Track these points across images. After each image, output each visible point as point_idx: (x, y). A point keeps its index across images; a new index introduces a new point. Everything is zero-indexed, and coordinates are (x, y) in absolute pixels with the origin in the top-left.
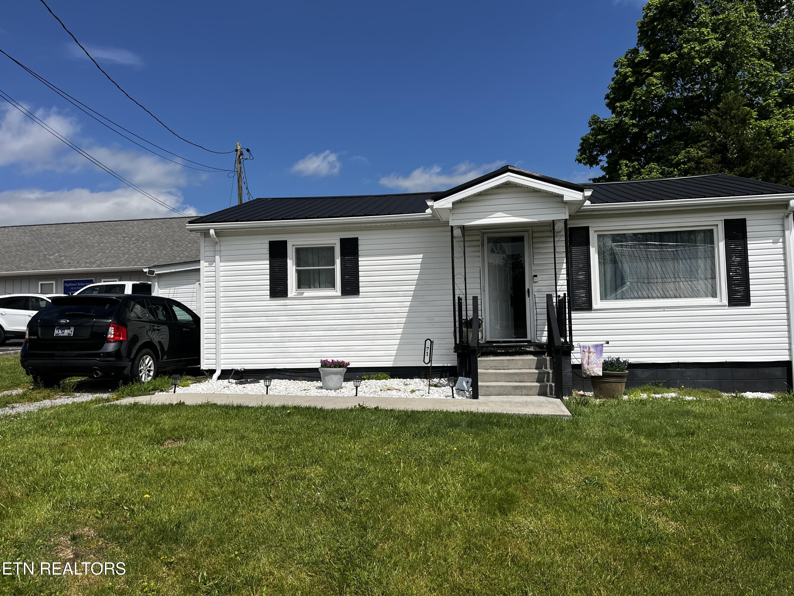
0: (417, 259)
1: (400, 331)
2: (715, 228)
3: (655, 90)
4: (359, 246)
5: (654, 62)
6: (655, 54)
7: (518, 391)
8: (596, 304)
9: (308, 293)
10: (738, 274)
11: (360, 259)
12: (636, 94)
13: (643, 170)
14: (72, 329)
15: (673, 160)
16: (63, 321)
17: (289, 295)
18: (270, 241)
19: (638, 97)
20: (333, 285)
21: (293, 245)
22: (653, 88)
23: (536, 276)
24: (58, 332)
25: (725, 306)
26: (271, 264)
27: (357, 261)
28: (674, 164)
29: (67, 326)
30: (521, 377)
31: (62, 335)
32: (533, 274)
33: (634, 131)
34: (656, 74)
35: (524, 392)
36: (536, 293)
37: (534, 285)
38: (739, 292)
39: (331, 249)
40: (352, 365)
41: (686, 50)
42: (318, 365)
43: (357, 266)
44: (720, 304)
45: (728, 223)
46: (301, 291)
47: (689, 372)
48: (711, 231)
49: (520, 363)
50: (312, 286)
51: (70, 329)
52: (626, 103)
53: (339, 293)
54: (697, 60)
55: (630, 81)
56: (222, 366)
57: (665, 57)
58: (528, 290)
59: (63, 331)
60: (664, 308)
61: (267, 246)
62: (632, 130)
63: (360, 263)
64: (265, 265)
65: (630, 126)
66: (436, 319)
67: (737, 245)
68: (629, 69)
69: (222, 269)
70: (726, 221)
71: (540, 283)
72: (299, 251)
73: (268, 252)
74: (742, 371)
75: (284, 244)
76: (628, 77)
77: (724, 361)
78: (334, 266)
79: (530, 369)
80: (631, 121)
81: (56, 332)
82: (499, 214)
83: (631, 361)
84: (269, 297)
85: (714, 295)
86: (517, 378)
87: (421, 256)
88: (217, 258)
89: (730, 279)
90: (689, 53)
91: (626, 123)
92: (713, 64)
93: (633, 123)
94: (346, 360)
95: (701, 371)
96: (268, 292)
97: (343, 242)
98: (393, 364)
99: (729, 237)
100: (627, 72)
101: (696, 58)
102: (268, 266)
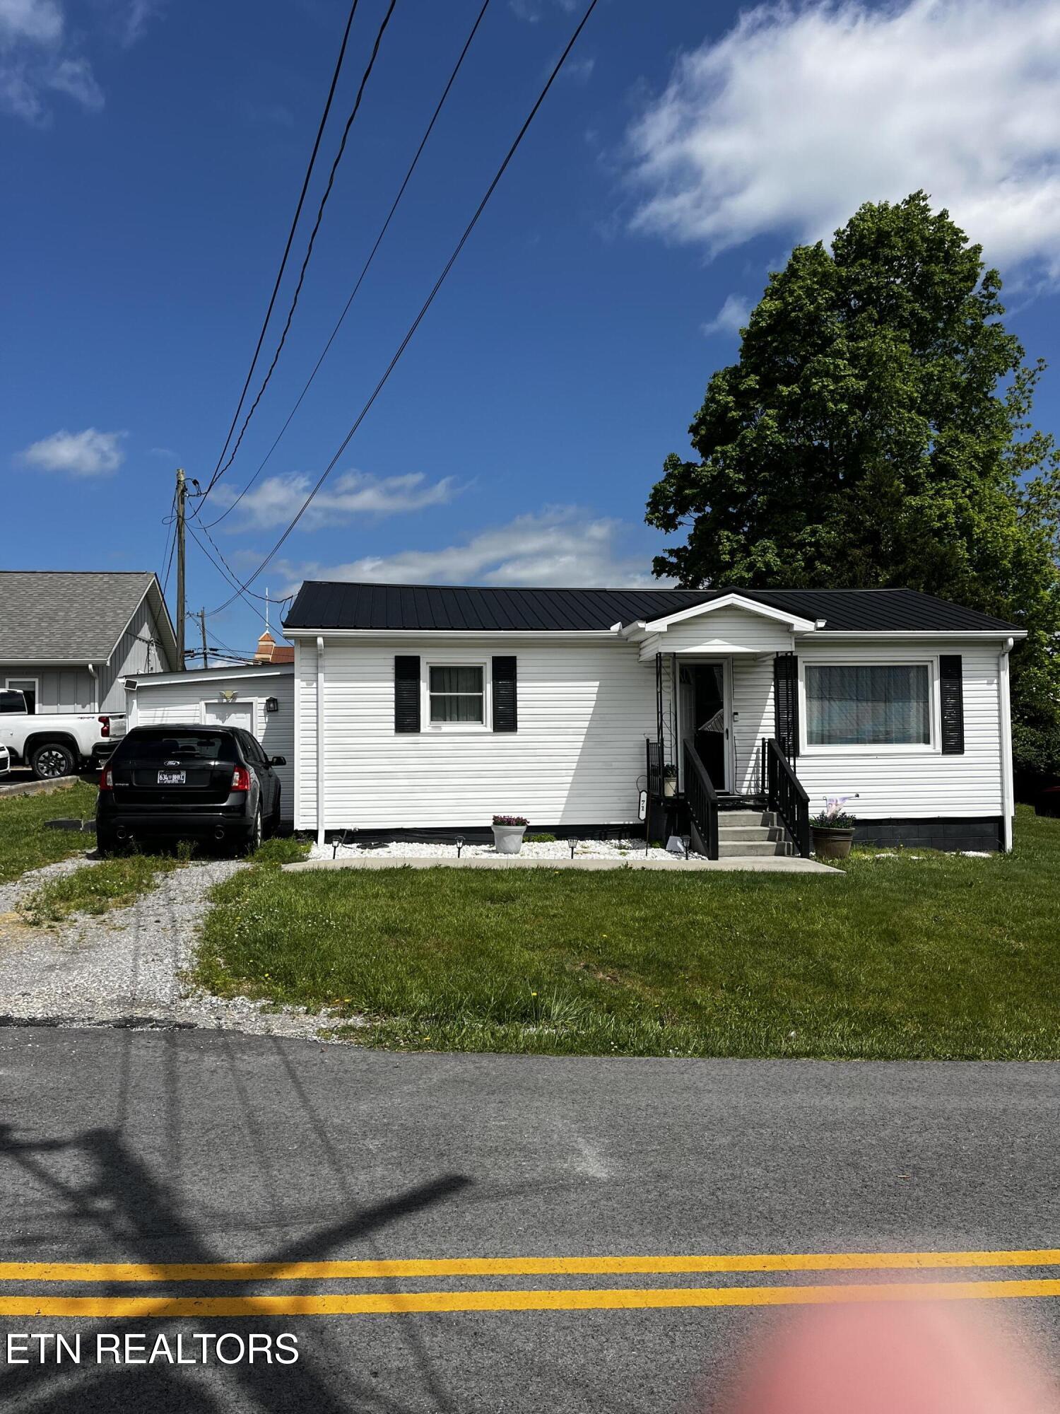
0: (591, 688)
1: (570, 779)
2: (929, 664)
3: (770, 435)
4: (518, 668)
5: (766, 394)
6: (768, 383)
7: (753, 852)
8: (804, 749)
9: (448, 727)
10: (953, 719)
11: (518, 685)
12: (744, 438)
13: (753, 548)
14: (184, 774)
15: (795, 538)
16: (171, 763)
17: (422, 730)
18: (396, 657)
19: (747, 442)
20: (479, 718)
21: (427, 663)
22: (768, 433)
23: (736, 714)
24: (162, 778)
25: (938, 754)
26: (396, 688)
27: (515, 687)
28: (794, 543)
29: (176, 770)
30: (749, 835)
31: (169, 782)
32: (733, 711)
33: (741, 490)
34: (771, 412)
35: (760, 851)
36: (735, 735)
37: (734, 724)
38: (953, 738)
39: (478, 671)
40: (533, 823)
41: (816, 388)
42: (489, 823)
43: (515, 694)
44: (933, 751)
45: (943, 659)
46: (436, 723)
47: (901, 829)
48: (926, 667)
49: (744, 819)
50: (448, 718)
51: (179, 773)
52: (729, 447)
53: (490, 729)
54: (831, 405)
55: (733, 416)
56: (325, 824)
57: (785, 390)
58: (727, 730)
59: (170, 777)
60: (877, 755)
61: (392, 662)
62: (738, 488)
63: (519, 690)
64: (387, 689)
65: (735, 481)
66: (615, 765)
67: (952, 685)
68: (731, 397)
69: (326, 691)
70: (942, 657)
71: (741, 722)
72: (434, 671)
73: (393, 671)
74: (954, 828)
75: (415, 661)
76: (731, 409)
77: (936, 816)
78: (481, 691)
79: (755, 826)
80: (737, 475)
81: (160, 777)
82: (716, 641)
83: (859, 817)
84: (393, 731)
85: (927, 741)
86: (745, 836)
87: (597, 683)
88: (321, 676)
89: (944, 723)
90: (820, 393)
91: (731, 478)
92: (851, 412)
93: (739, 479)
94: (524, 816)
95: (913, 828)
96: (393, 726)
97: (497, 661)
98: (561, 822)
99: (944, 676)
100: (729, 402)
101: (828, 401)
102: (393, 691)
